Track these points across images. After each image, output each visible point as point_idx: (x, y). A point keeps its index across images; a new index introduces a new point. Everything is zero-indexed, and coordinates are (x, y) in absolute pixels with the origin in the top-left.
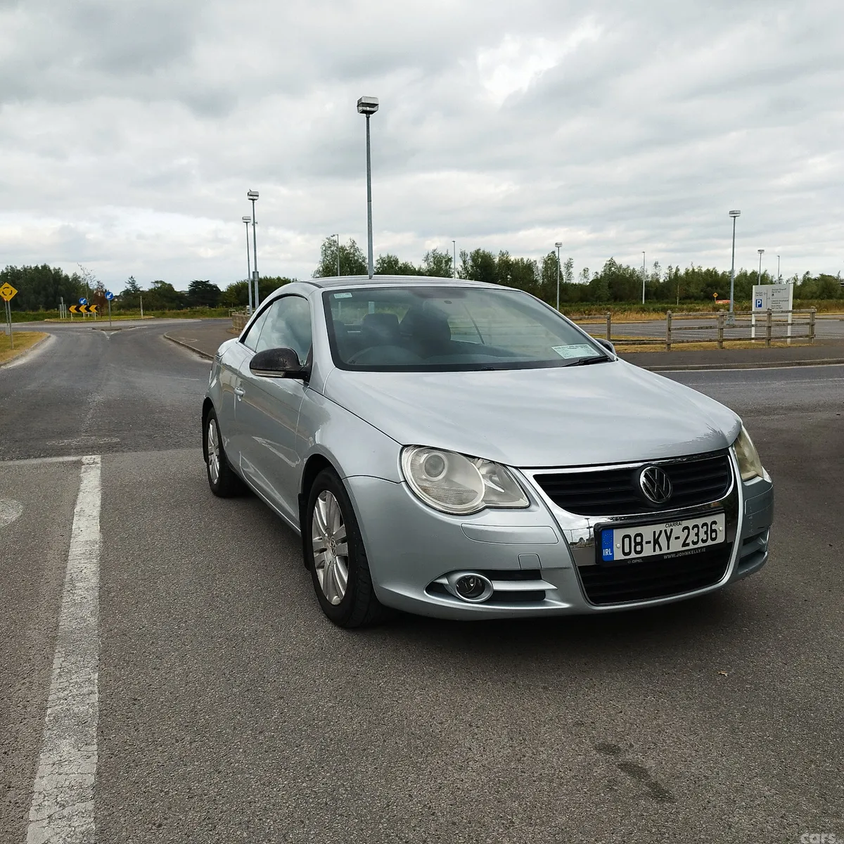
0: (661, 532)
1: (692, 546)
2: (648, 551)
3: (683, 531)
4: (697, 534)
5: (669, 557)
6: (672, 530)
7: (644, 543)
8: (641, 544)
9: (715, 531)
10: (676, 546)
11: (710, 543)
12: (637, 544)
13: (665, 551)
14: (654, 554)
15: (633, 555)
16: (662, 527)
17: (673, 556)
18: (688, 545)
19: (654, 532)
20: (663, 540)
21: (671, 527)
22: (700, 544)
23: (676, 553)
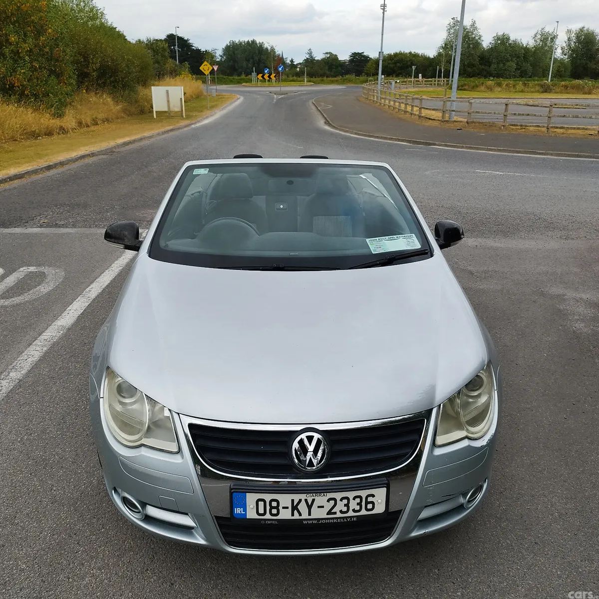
0: (300, 500)
1: (339, 515)
2: (285, 515)
3: (328, 501)
4: (347, 505)
5: (310, 522)
6: (313, 500)
7: (280, 508)
8: (277, 508)
9: (373, 503)
10: (319, 514)
11: (364, 512)
12: (272, 508)
13: (305, 515)
14: (293, 518)
15: (268, 516)
16: (303, 497)
17: (315, 522)
18: (335, 513)
19: (293, 501)
20: (303, 507)
21: (313, 498)
22: (351, 514)
23: (318, 520)
